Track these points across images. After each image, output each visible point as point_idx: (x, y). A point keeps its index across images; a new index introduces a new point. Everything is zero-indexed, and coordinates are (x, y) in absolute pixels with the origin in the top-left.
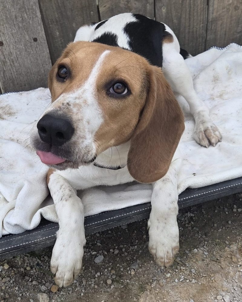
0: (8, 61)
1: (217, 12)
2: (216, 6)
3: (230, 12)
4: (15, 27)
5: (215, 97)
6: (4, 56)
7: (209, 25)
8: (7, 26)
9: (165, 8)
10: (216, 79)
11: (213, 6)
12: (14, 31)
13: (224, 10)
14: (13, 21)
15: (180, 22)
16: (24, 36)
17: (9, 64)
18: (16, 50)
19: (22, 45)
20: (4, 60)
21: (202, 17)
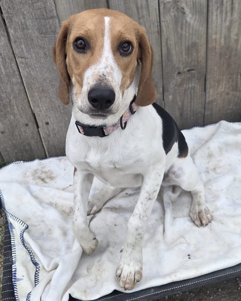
0: (52, 134)
1: (212, 97)
2: (211, 93)
3: (223, 97)
4: (58, 112)
5: (209, 170)
6: (49, 131)
7: (207, 105)
8: (52, 112)
9: (172, 96)
10: (210, 156)
11: (209, 93)
12: (57, 115)
13: (217, 95)
14: (57, 109)
15: (183, 105)
16: (64, 118)
17: (52, 136)
18: (58, 127)
19: (62, 124)
20: (49, 133)
21: (200, 101)
